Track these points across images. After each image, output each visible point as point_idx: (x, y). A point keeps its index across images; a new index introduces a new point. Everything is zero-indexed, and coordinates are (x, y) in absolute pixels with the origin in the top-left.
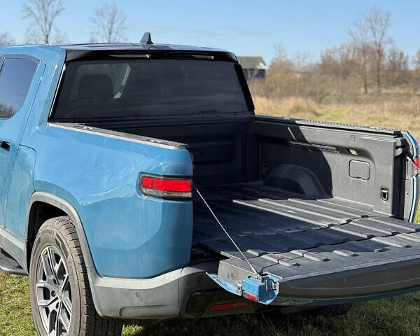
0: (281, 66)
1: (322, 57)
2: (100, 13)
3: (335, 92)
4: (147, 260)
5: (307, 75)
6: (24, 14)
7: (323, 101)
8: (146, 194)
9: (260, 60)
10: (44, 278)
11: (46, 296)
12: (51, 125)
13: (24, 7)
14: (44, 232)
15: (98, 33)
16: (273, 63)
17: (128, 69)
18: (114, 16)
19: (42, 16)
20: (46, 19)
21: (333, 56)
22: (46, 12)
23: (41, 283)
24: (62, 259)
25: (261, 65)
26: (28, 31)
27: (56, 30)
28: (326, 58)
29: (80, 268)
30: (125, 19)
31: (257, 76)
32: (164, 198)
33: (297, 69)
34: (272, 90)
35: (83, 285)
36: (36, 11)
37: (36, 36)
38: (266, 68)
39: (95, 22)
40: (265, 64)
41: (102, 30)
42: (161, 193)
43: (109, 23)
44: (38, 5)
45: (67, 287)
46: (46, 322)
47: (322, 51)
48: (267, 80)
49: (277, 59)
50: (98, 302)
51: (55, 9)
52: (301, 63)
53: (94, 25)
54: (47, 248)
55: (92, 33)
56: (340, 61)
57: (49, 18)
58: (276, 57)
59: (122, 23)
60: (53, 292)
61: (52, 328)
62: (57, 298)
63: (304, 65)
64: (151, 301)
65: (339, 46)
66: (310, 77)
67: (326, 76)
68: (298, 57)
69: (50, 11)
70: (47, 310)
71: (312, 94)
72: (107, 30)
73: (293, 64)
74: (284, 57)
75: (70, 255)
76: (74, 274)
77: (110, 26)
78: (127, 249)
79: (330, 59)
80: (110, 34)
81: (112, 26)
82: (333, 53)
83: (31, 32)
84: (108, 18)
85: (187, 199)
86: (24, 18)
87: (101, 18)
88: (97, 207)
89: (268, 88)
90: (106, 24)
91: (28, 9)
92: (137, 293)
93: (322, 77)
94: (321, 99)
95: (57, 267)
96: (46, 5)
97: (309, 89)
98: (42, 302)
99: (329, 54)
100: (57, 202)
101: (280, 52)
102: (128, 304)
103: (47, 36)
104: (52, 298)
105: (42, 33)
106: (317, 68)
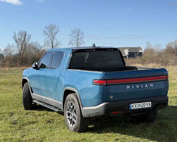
0: (149, 51)
1: (167, 46)
2: (73, 32)
3: (172, 61)
4: (95, 101)
5: (160, 54)
6: (43, 34)
7: (167, 65)
8: (95, 85)
9: (140, 48)
10: (68, 110)
11: (69, 115)
12: (69, 70)
13: (43, 31)
14: (68, 98)
15: (73, 40)
16: (146, 49)
17: (88, 54)
18: (79, 33)
19: (51, 34)
20: (52, 36)
21: (171, 45)
22: (52, 33)
23: (67, 112)
24: (73, 104)
25: (140, 50)
26: (45, 40)
27: (56, 40)
28: (168, 46)
29: (78, 105)
30: (83, 34)
31: (138, 55)
32: (99, 85)
33: (156, 52)
34: (145, 61)
35: (79, 110)
36: (48, 33)
37: (48, 42)
38: (143, 52)
39: (71, 35)
40: (142, 50)
41: (74, 39)
42: (98, 84)
43: (77, 36)
44: (49, 30)
45: (75, 111)
46: (69, 122)
47: (167, 44)
48: (143, 57)
49: (147, 48)
50: (83, 113)
51: (56, 31)
52: (157, 49)
53: (71, 37)
54: (69, 102)
55: (71, 40)
56: (174, 48)
57: (53, 35)
58: (147, 47)
59: (82, 36)
60: (71, 114)
61: (71, 123)
62: (72, 115)
63: (159, 50)
64: (97, 112)
65: (174, 41)
66: (161, 55)
67: (169, 54)
68: (156, 47)
69: (54, 32)
70: (69, 119)
71: (162, 62)
72: (76, 39)
73: (154, 50)
74: (150, 47)
75: (75, 102)
76: (77, 107)
77: (77, 37)
78: (90, 99)
79: (170, 47)
80: (78, 40)
81: (78, 37)
82: (172, 44)
83: (46, 41)
84: (76, 34)
85: (105, 85)
86: (44, 35)
87: (74, 34)
88: (82, 90)
89: (143, 60)
90: (76, 36)
91: (45, 32)
92: (93, 110)
93: (167, 55)
94: (166, 64)
95: (72, 107)
96: (52, 30)
97: (161, 60)
98: (68, 117)
99: (169, 45)
100: (72, 89)
101: (149, 45)
102: (91, 113)
103: (53, 42)
104: (71, 115)
105: (50, 41)
106: (165, 51)
